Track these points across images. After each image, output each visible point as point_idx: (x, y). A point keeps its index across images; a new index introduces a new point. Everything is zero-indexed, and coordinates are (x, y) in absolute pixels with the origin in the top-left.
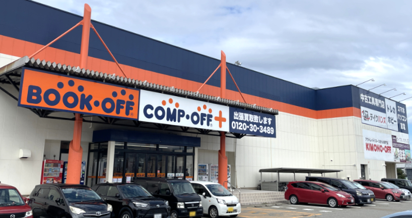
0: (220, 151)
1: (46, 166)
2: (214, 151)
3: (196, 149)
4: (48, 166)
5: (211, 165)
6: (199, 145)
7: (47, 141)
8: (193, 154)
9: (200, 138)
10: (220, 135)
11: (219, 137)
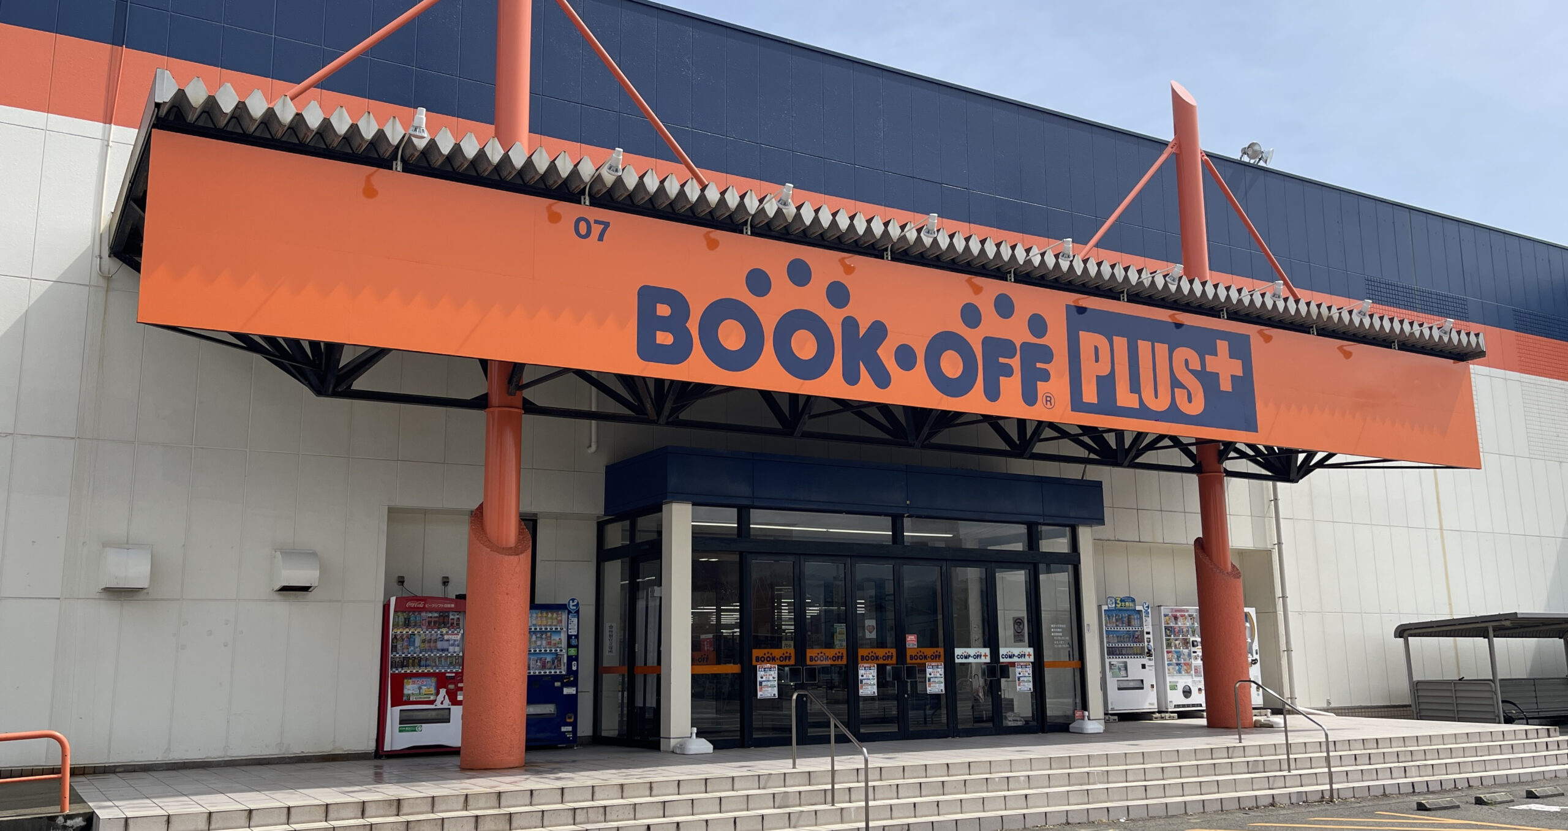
0: (1201, 545)
1: (395, 626)
2: (1172, 551)
3: (1085, 535)
4: (407, 624)
5: (1163, 610)
6: (1098, 519)
7: (395, 514)
8: (1072, 560)
9: (1098, 486)
10: (1197, 469)
11: (1193, 479)
